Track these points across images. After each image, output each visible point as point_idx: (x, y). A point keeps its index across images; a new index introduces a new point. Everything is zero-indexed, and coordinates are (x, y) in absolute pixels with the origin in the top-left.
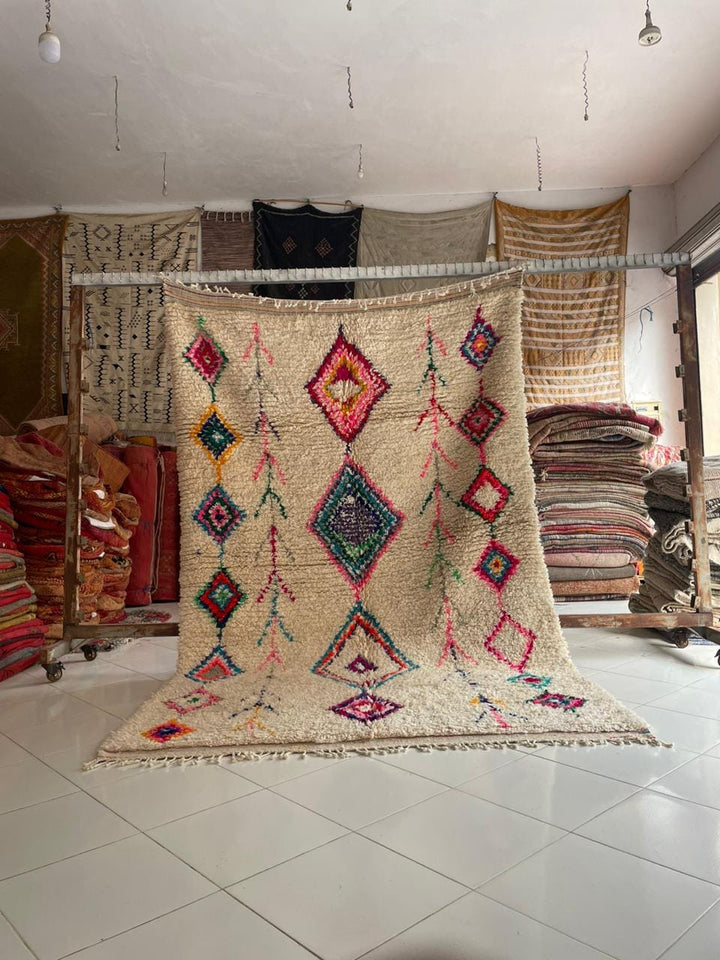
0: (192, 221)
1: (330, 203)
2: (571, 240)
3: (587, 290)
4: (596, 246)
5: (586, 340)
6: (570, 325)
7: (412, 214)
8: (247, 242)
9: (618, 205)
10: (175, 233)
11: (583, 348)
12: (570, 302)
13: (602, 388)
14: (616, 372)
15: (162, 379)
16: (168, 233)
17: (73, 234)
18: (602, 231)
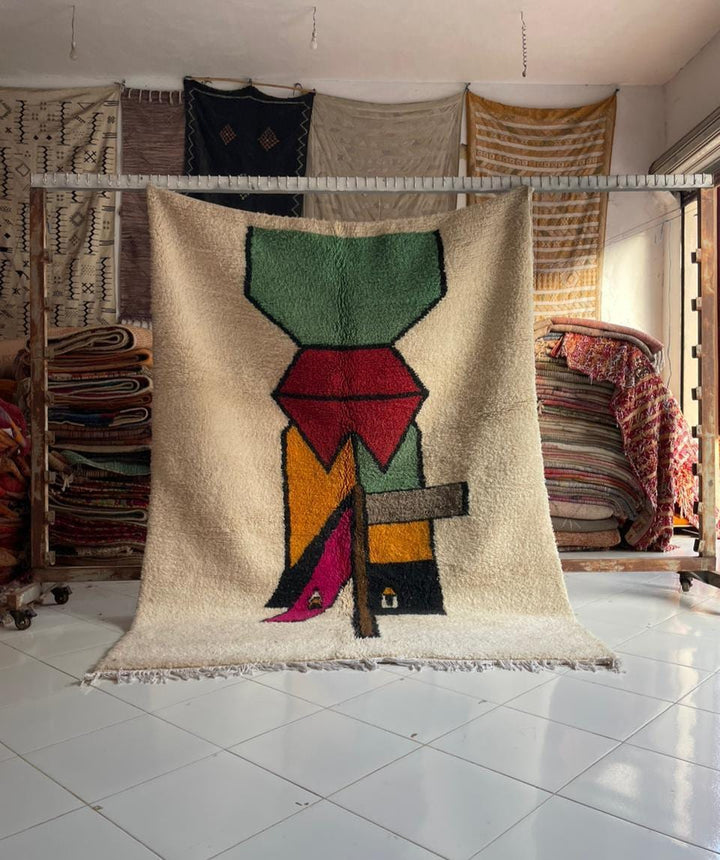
0: (110, 99)
1: (276, 85)
2: (551, 144)
3: (566, 204)
4: (578, 152)
5: (561, 260)
6: (546, 242)
7: (372, 104)
8: (177, 129)
9: (604, 106)
10: (90, 114)
11: (558, 270)
12: (547, 217)
14: (592, 298)
15: (75, 291)
16: (81, 113)
18: (585, 135)
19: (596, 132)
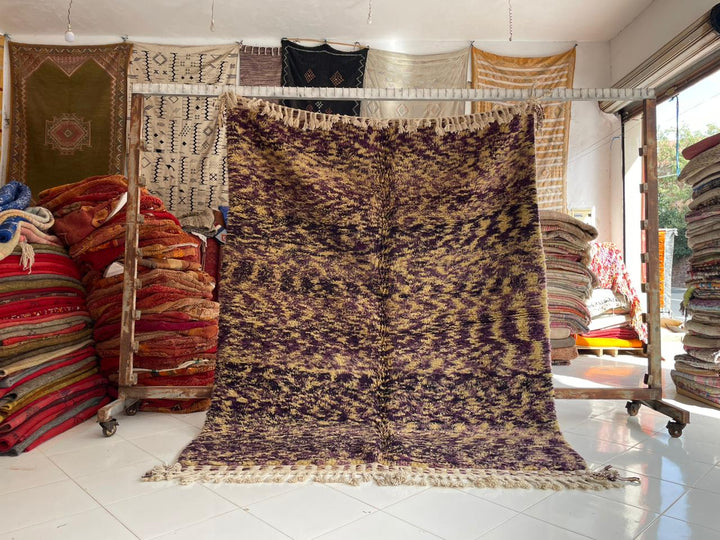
0: (233, 53)
1: (343, 44)
2: (529, 81)
8: (276, 72)
9: (567, 55)
10: (219, 62)
13: (549, 198)
14: (560, 186)
15: (205, 179)
16: (213, 61)
17: (137, 59)
18: (554, 75)
19: (561, 73)
